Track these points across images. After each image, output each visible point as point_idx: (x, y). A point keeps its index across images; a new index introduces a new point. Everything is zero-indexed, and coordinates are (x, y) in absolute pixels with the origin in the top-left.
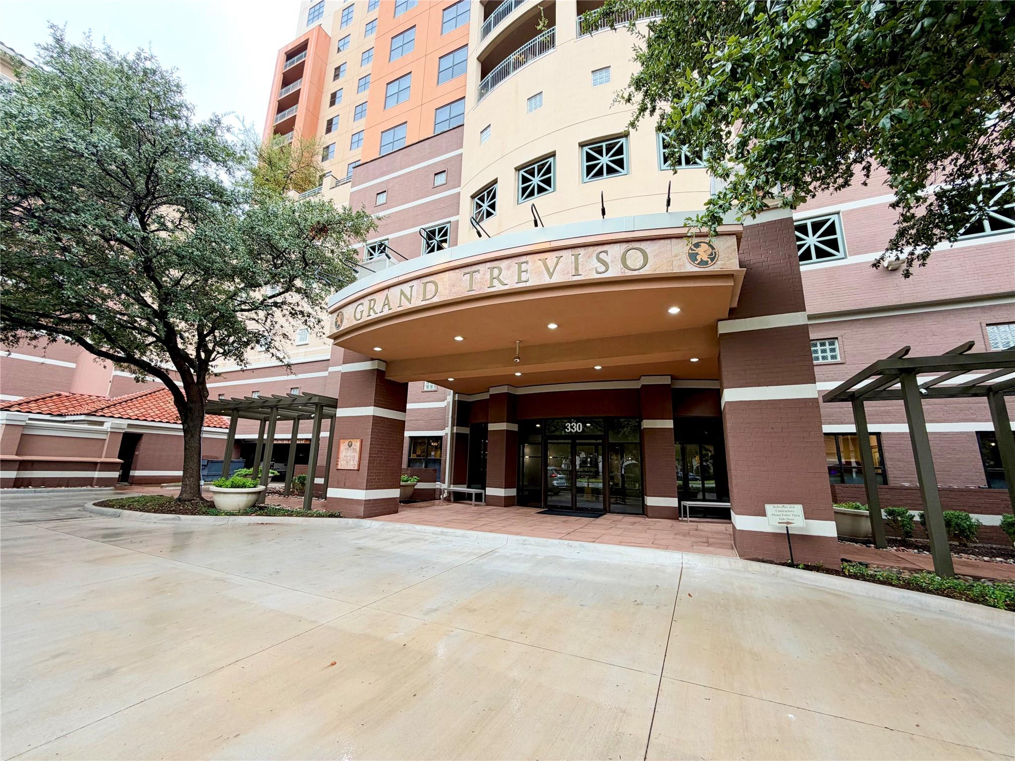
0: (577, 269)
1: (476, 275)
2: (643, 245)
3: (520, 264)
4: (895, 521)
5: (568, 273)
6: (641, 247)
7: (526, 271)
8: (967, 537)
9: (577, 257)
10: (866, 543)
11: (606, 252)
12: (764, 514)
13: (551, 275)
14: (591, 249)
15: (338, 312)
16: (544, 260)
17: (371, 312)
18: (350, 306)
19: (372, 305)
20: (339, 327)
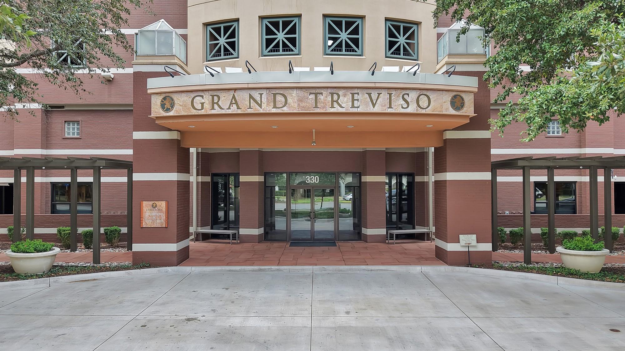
0: (390, 104)
1: (319, 96)
2: (428, 93)
3: (353, 94)
5: (385, 106)
6: (427, 94)
7: (358, 100)
9: (390, 95)
11: (408, 94)
13: (374, 105)
14: (399, 91)
15: (164, 95)
16: (369, 95)
17: (216, 106)
18: (183, 94)
19: (216, 101)
20: (168, 110)
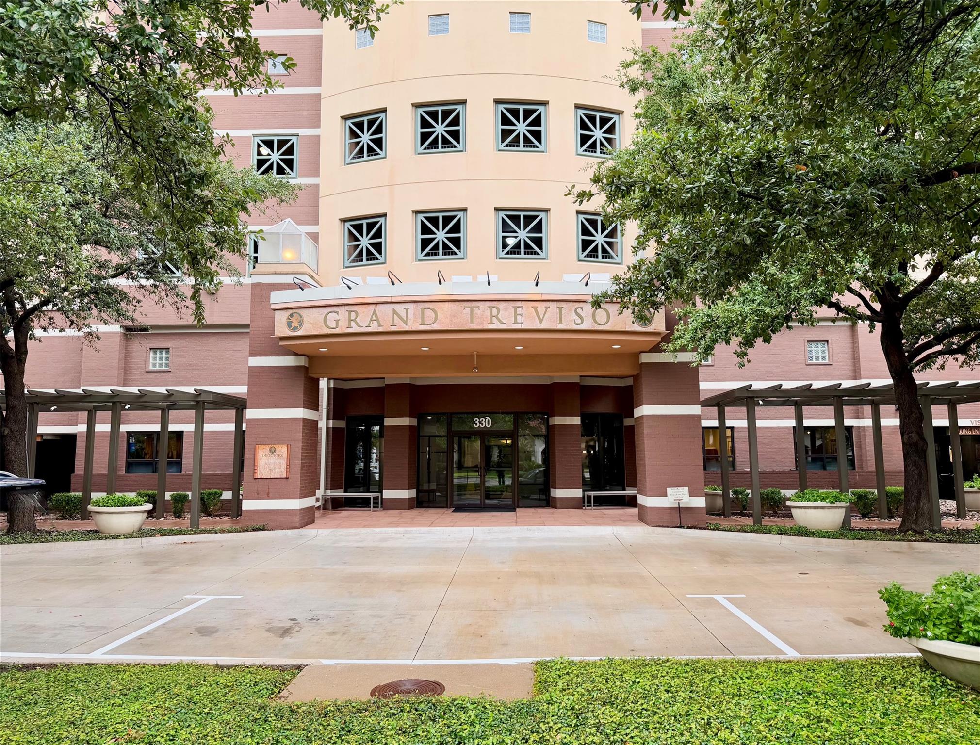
0: (561, 319)
1: (476, 311)
3: (516, 308)
4: (737, 498)
5: (554, 321)
7: (521, 315)
8: (778, 507)
9: (560, 308)
10: (719, 515)
11: (581, 308)
12: (666, 495)
13: (541, 321)
14: (571, 303)
15: (291, 311)
16: (535, 308)
17: (353, 324)
18: (314, 310)
19: (353, 317)
20: (295, 329)
